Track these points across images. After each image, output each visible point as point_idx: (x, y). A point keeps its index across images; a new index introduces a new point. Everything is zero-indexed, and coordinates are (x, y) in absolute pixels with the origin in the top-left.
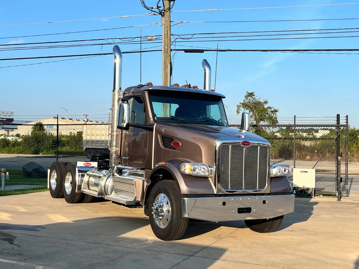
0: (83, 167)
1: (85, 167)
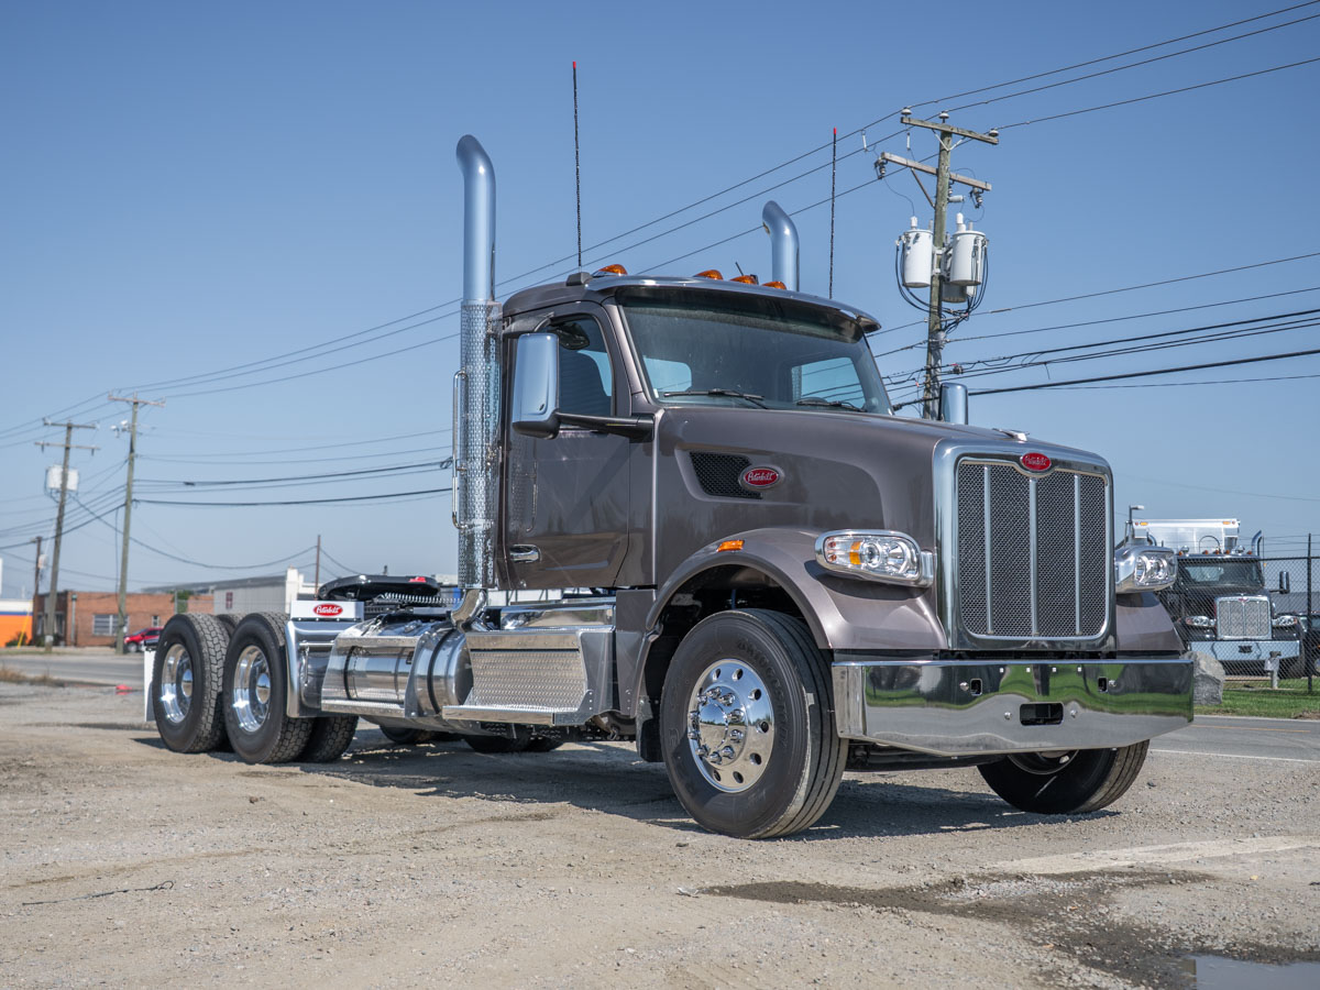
0: (313, 620)
1: (321, 620)
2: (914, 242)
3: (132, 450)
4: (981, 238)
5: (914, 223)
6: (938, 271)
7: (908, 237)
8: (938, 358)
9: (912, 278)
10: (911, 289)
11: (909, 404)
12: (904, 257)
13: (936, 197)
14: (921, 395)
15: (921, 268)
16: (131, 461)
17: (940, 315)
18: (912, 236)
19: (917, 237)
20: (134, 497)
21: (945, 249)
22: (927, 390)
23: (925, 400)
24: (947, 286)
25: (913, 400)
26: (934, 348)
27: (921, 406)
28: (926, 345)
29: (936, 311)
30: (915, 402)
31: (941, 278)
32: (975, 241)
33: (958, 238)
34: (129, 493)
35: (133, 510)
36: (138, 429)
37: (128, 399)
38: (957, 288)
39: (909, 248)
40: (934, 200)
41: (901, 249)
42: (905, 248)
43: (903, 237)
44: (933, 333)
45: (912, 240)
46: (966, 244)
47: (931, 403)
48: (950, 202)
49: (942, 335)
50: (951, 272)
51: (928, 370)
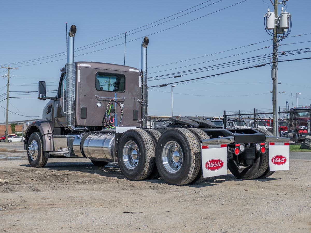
2: (270, 16)
3: (8, 83)
4: (289, 15)
5: (269, 10)
6: (276, 24)
7: (268, 15)
8: (277, 50)
9: (269, 26)
10: (269, 30)
11: (268, 64)
12: (267, 20)
13: (274, 3)
14: (272, 61)
15: (272, 24)
16: (8, 86)
17: (277, 37)
18: (269, 14)
19: (271, 14)
20: (9, 96)
21: (278, 18)
22: (274, 59)
23: (273, 63)
24: (279, 29)
25: (269, 63)
26: (275, 47)
27: (272, 64)
28: (273, 46)
29: (275, 37)
30: (270, 63)
31: (277, 26)
32: (288, 16)
33: (283, 15)
34: (8, 95)
35: (9, 100)
36: (10, 76)
37: (7, 67)
38: (281, 29)
39: (268, 18)
40: (274, 4)
41: (266, 18)
42: (267, 18)
43: (266, 15)
44: (275, 43)
45: (269, 15)
46: (285, 16)
47: (275, 63)
48: (279, 4)
49: (277, 44)
50: (280, 25)
51: (274, 54)
